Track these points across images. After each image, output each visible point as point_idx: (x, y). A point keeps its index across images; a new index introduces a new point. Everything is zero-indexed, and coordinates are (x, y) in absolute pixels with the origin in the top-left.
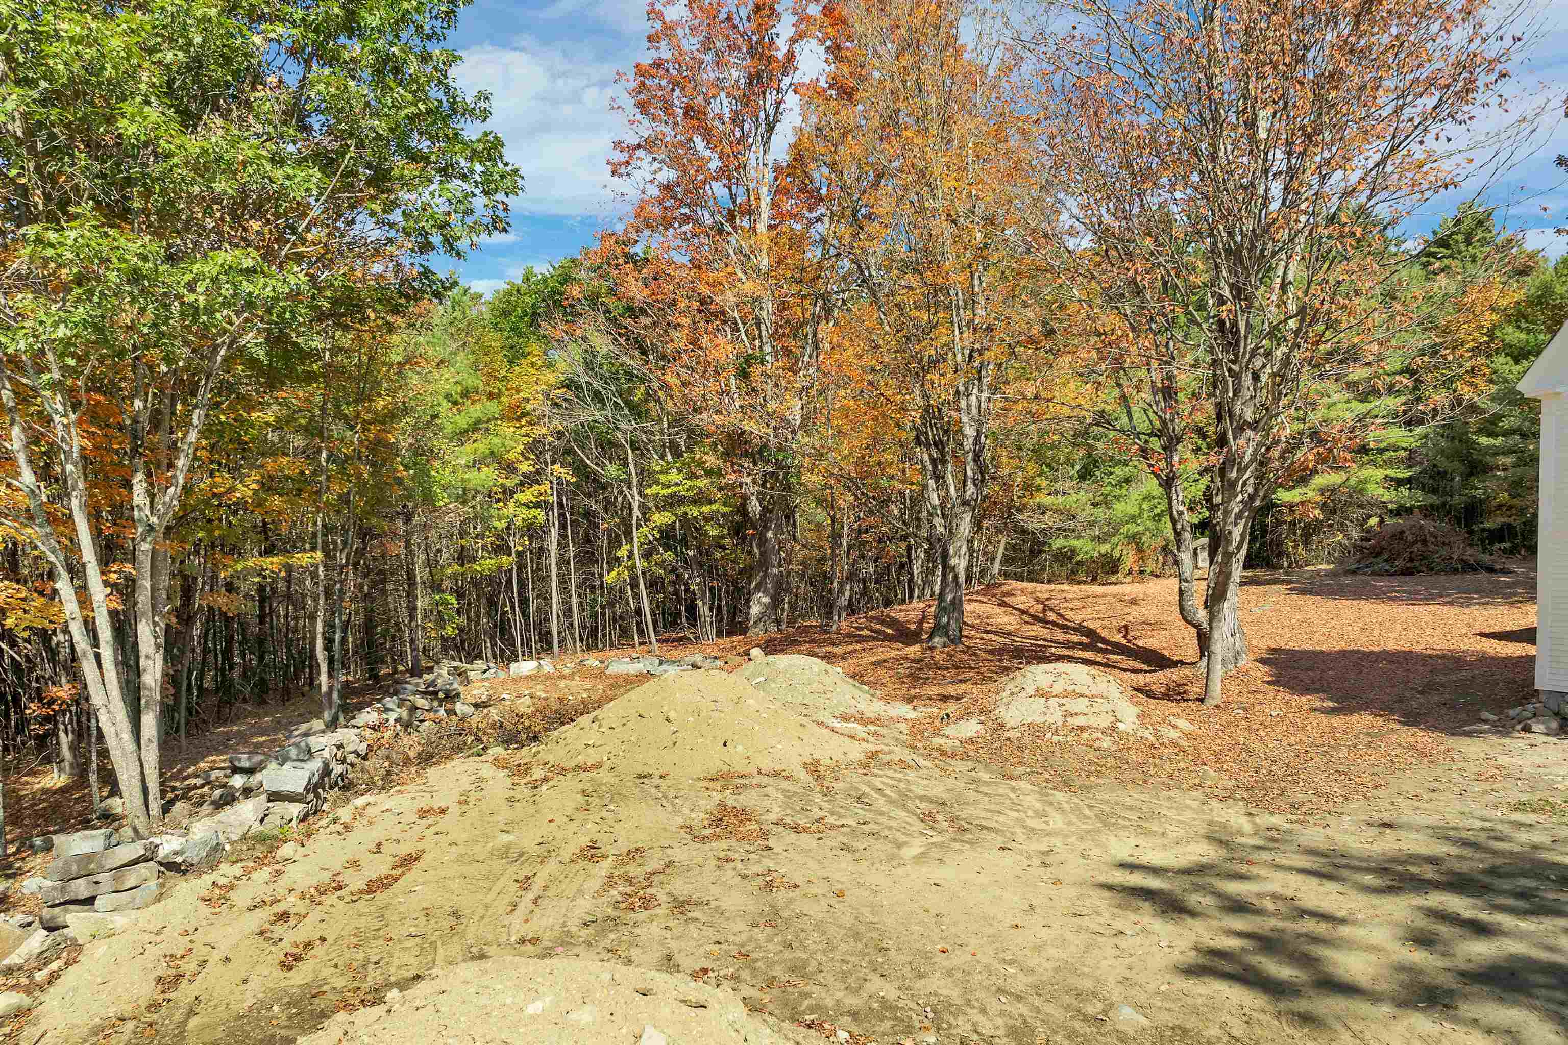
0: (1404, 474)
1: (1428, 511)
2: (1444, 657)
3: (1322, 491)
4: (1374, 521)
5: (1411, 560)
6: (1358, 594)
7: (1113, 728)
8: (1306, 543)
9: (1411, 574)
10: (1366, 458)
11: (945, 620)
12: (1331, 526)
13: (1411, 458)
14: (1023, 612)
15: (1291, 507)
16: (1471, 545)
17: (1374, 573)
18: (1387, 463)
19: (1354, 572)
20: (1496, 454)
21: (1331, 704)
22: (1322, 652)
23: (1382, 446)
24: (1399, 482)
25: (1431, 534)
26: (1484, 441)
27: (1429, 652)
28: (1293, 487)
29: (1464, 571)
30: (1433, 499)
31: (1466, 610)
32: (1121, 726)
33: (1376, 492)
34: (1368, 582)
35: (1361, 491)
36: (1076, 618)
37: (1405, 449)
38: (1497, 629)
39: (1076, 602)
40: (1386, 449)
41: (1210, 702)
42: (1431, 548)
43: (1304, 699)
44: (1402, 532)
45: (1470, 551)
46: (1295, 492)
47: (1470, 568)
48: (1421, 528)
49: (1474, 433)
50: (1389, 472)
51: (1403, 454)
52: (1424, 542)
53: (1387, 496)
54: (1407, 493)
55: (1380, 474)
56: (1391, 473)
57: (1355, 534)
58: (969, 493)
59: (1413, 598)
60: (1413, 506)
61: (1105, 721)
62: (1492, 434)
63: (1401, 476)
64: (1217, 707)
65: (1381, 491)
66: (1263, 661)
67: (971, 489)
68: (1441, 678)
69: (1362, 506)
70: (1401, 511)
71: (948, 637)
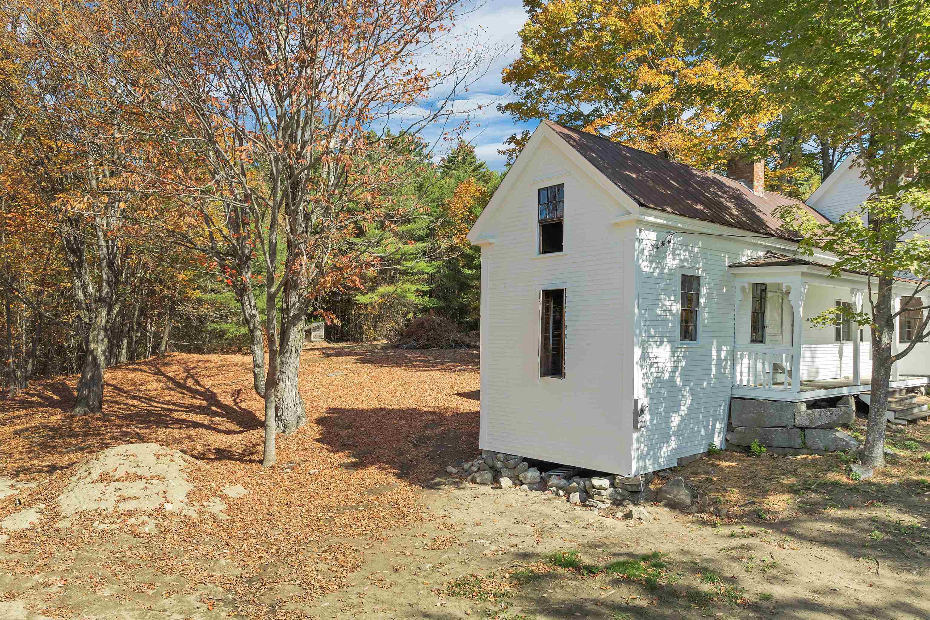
0: (427, 288)
1: (439, 310)
2: (434, 413)
3: (382, 296)
4: (411, 315)
5: (428, 340)
6: (396, 363)
7: (160, 510)
8: (375, 327)
9: (428, 348)
10: (405, 278)
11: (85, 393)
12: (388, 317)
13: (431, 279)
14: (170, 379)
15: (366, 306)
16: (459, 331)
17: (407, 348)
18: (418, 282)
19: (397, 347)
20: (472, 279)
21: (354, 460)
22: (362, 410)
23: (415, 271)
24: (425, 293)
25: (439, 325)
26: (467, 271)
27: (427, 409)
28: (367, 293)
29: (456, 347)
30: (442, 304)
31: (452, 375)
32: (169, 507)
33: (412, 298)
34: (403, 354)
35: (404, 297)
36: (207, 383)
37: (428, 274)
38: (466, 390)
39: (214, 371)
40: (417, 273)
41: (267, 464)
42: (439, 332)
43: (337, 456)
44: (423, 323)
45: (458, 335)
46: (368, 296)
47: (458, 345)
48: (434, 321)
49: (462, 267)
50: (419, 287)
51: (426, 276)
52: (435, 330)
53: (418, 300)
54: (428, 299)
55: (413, 287)
56: (420, 287)
57: (401, 322)
58: (104, 292)
59: (427, 365)
60: (431, 308)
61: (151, 505)
62: (470, 268)
63: (425, 289)
64: (272, 467)
65: (414, 298)
66: (319, 421)
67: (106, 289)
68: (429, 433)
69: (404, 306)
70: (425, 310)
71: (88, 406)
